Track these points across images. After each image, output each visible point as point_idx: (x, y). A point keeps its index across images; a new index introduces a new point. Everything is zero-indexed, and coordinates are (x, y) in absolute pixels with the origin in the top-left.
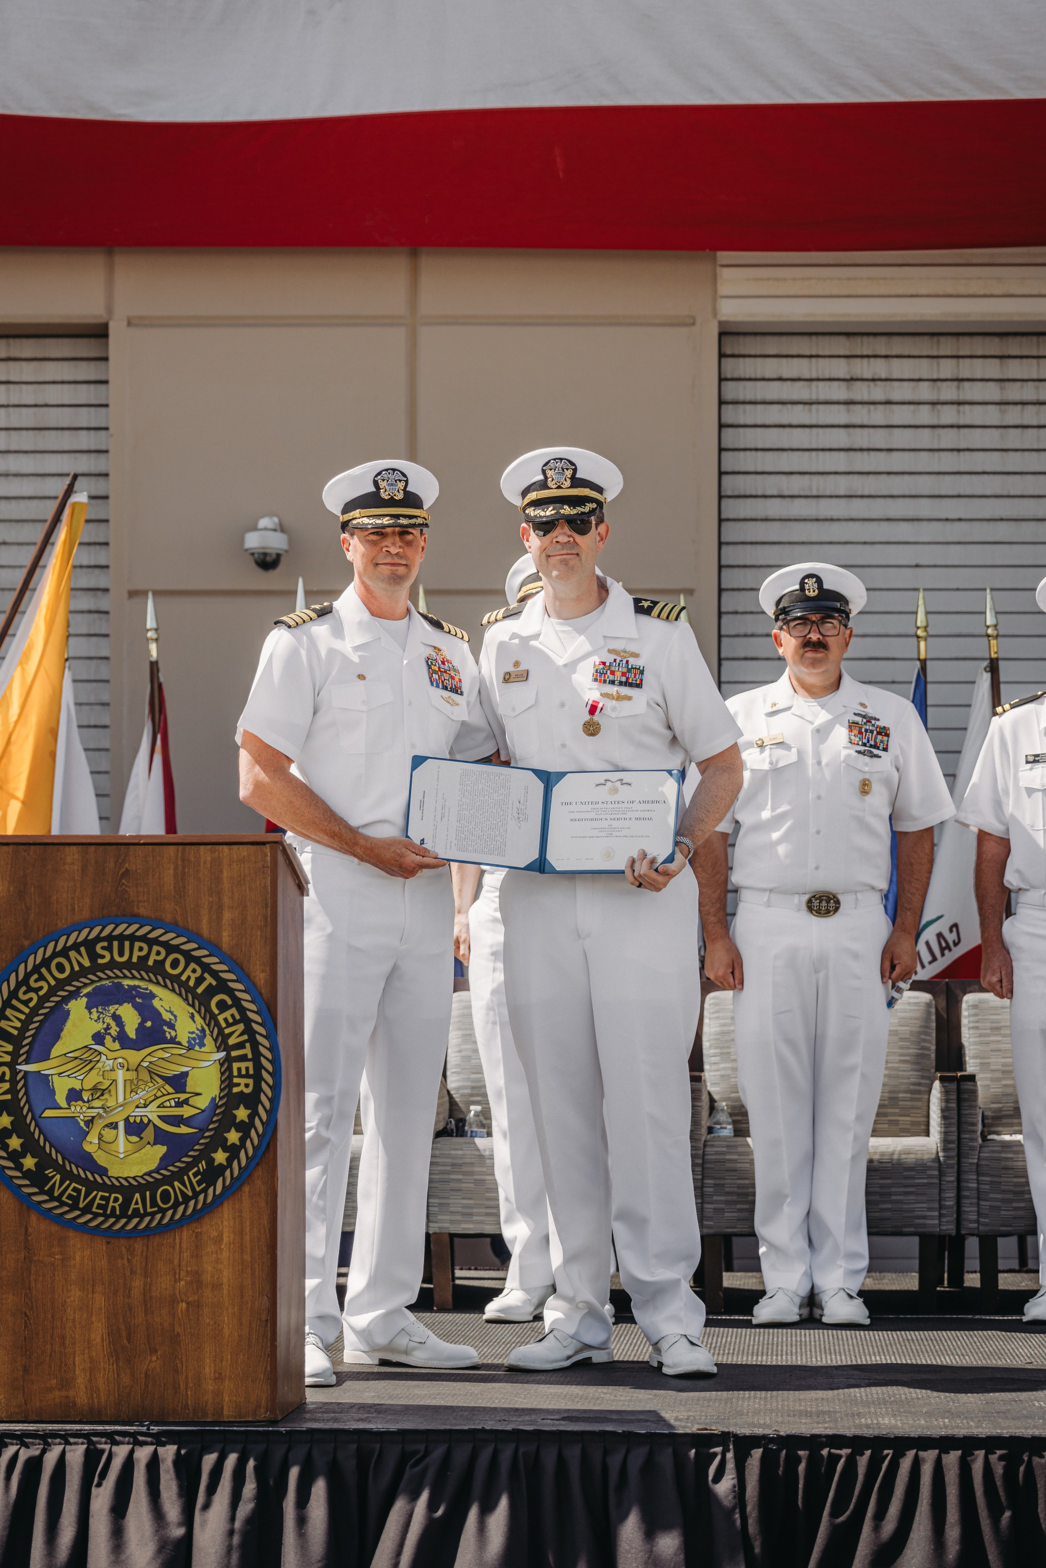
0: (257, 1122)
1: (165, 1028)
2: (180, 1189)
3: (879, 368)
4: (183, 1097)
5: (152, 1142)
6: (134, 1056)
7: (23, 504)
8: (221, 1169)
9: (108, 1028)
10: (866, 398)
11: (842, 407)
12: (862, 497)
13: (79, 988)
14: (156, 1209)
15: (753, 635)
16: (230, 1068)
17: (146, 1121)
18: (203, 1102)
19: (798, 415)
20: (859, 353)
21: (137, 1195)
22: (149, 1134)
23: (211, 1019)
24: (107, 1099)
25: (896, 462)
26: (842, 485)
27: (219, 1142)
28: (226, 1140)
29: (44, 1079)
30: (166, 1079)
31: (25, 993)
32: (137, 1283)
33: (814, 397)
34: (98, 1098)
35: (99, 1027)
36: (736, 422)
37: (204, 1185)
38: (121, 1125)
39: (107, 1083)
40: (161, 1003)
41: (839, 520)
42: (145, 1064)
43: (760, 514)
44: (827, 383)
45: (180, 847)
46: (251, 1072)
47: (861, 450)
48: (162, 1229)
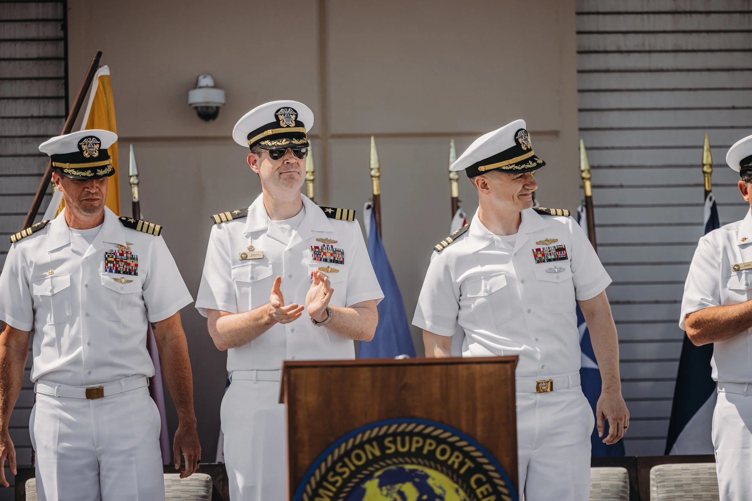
1: (437, 500)
13: (372, 473)
23: (471, 492)
31: (333, 476)
35: (388, 500)
40: (434, 481)
45: (444, 367)
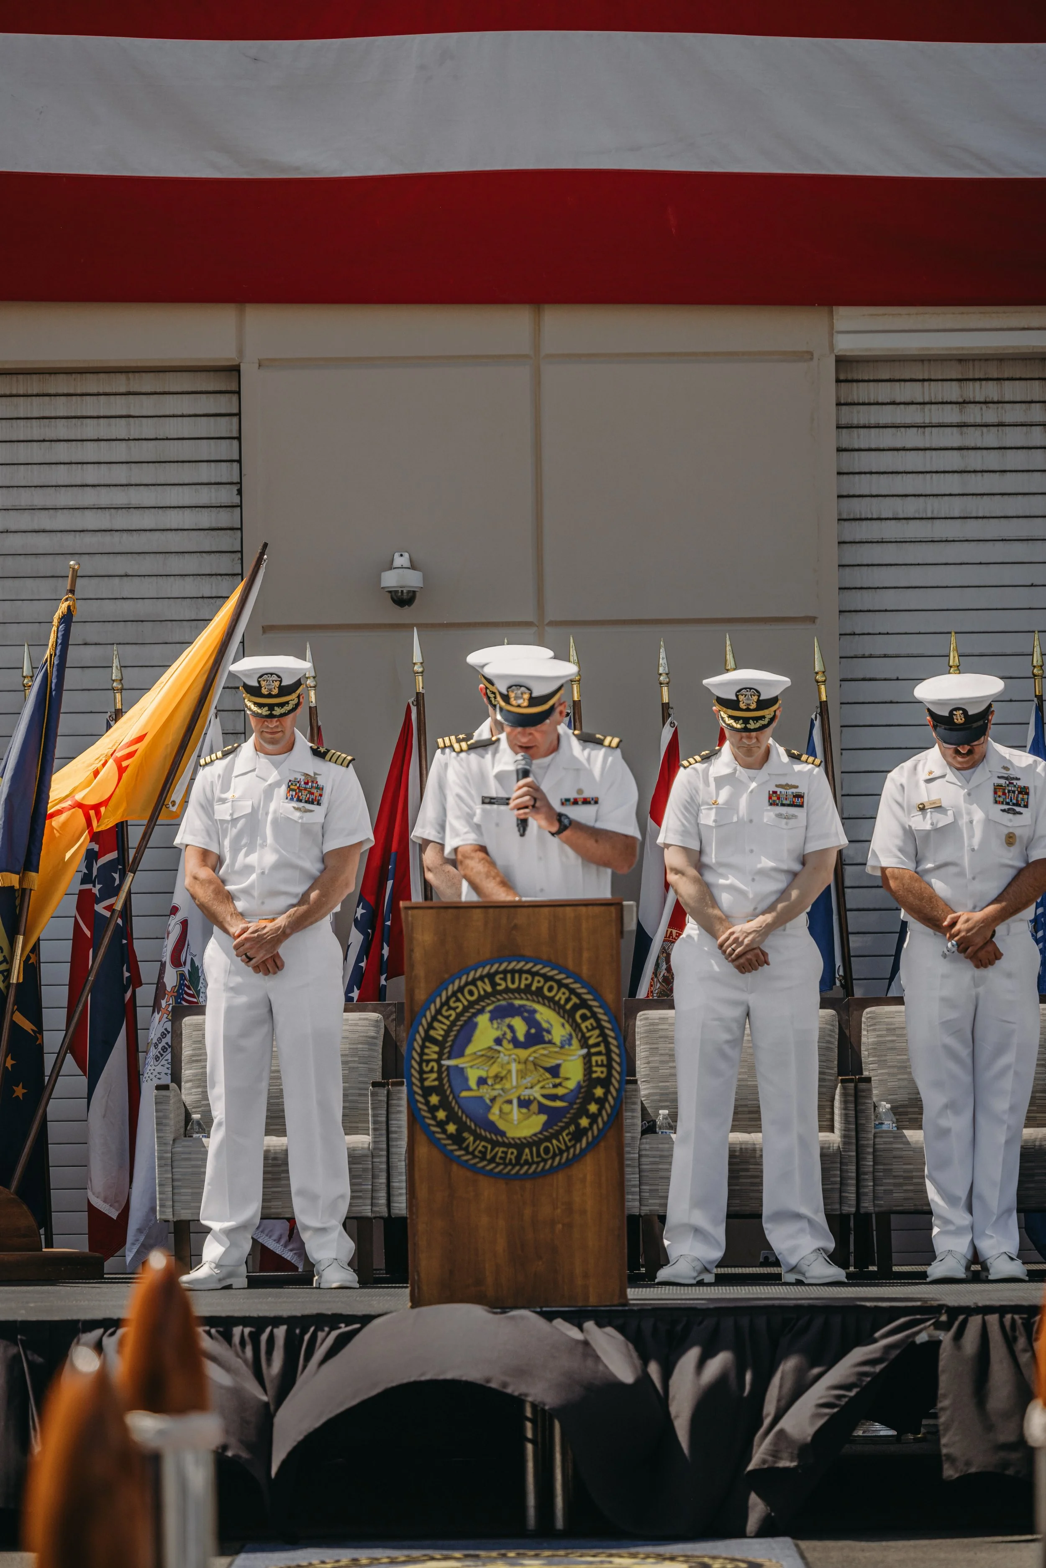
0: (610, 1098)
1: (545, 1034)
2: (558, 1147)
3: (991, 391)
4: (557, 1081)
5: (536, 1111)
6: (523, 1053)
7: (145, 536)
8: (584, 1132)
9: (504, 1034)
10: (978, 420)
11: (955, 429)
12: (977, 518)
13: (483, 1008)
14: (539, 1159)
15: (871, 656)
16: (590, 1061)
17: (532, 1098)
18: (571, 1085)
19: (912, 438)
20: (971, 377)
21: (527, 1151)
22: (534, 1107)
23: (576, 1027)
24: (504, 1084)
25: (1010, 483)
26: (956, 507)
27: (583, 1111)
28: (588, 1110)
29: (461, 1071)
30: (547, 1069)
31: (447, 1011)
32: (528, 1212)
33: (927, 421)
34: (499, 1083)
35: (498, 1033)
36: (851, 447)
37: (573, 1142)
38: (515, 1102)
39: (504, 1073)
40: (541, 1016)
41: (954, 541)
42: (531, 1059)
43: (876, 536)
44: (940, 406)
46: (605, 1062)
47: (975, 472)
48: (544, 1173)
